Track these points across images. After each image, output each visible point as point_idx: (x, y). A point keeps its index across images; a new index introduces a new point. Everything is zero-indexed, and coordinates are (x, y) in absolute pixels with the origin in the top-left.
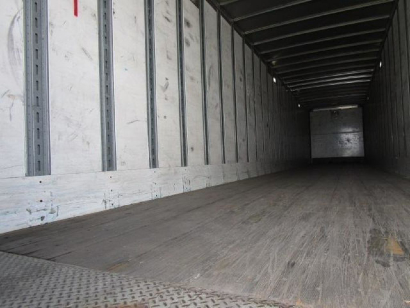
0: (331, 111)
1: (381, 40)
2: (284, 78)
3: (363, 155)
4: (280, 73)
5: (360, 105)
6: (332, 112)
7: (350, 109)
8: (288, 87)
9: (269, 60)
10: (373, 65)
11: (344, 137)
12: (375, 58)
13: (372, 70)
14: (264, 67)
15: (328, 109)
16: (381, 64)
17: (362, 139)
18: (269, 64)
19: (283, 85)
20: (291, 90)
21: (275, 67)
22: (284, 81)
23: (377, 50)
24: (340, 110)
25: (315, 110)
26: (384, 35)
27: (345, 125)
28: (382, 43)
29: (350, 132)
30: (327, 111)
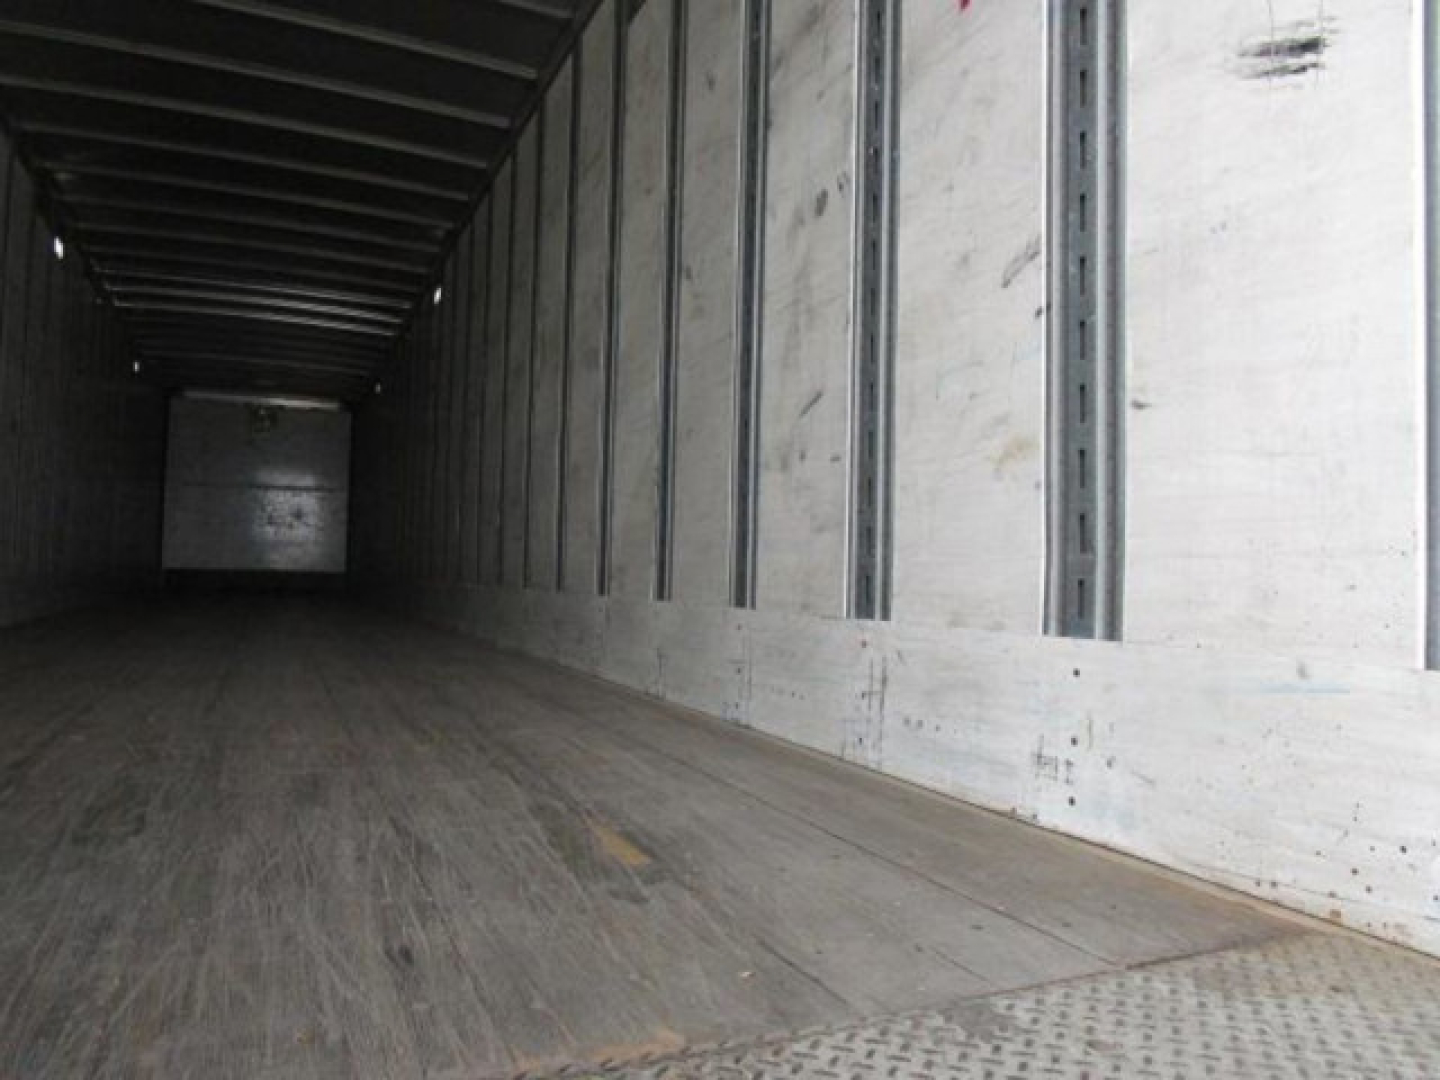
0: (247, 405)
1: (449, 225)
2: (95, 249)
3: (341, 568)
4: (82, 225)
5: (348, 406)
6: (253, 411)
7: (314, 410)
8: (108, 287)
9: (48, 165)
10: (414, 289)
11: (281, 502)
12: (422, 270)
13: (407, 306)
14: (24, 185)
15: (240, 399)
16: (438, 296)
17: (343, 516)
18: (44, 180)
19: (88, 273)
20: (117, 303)
21: (68, 198)
22: (92, 261)
23: (435, 249)
24: (281, 408)
25: (193, 394)
26: (463, 214)
27: (293, 462)
28: (452, 237)
29: (307, 489)
30: (233, 405)
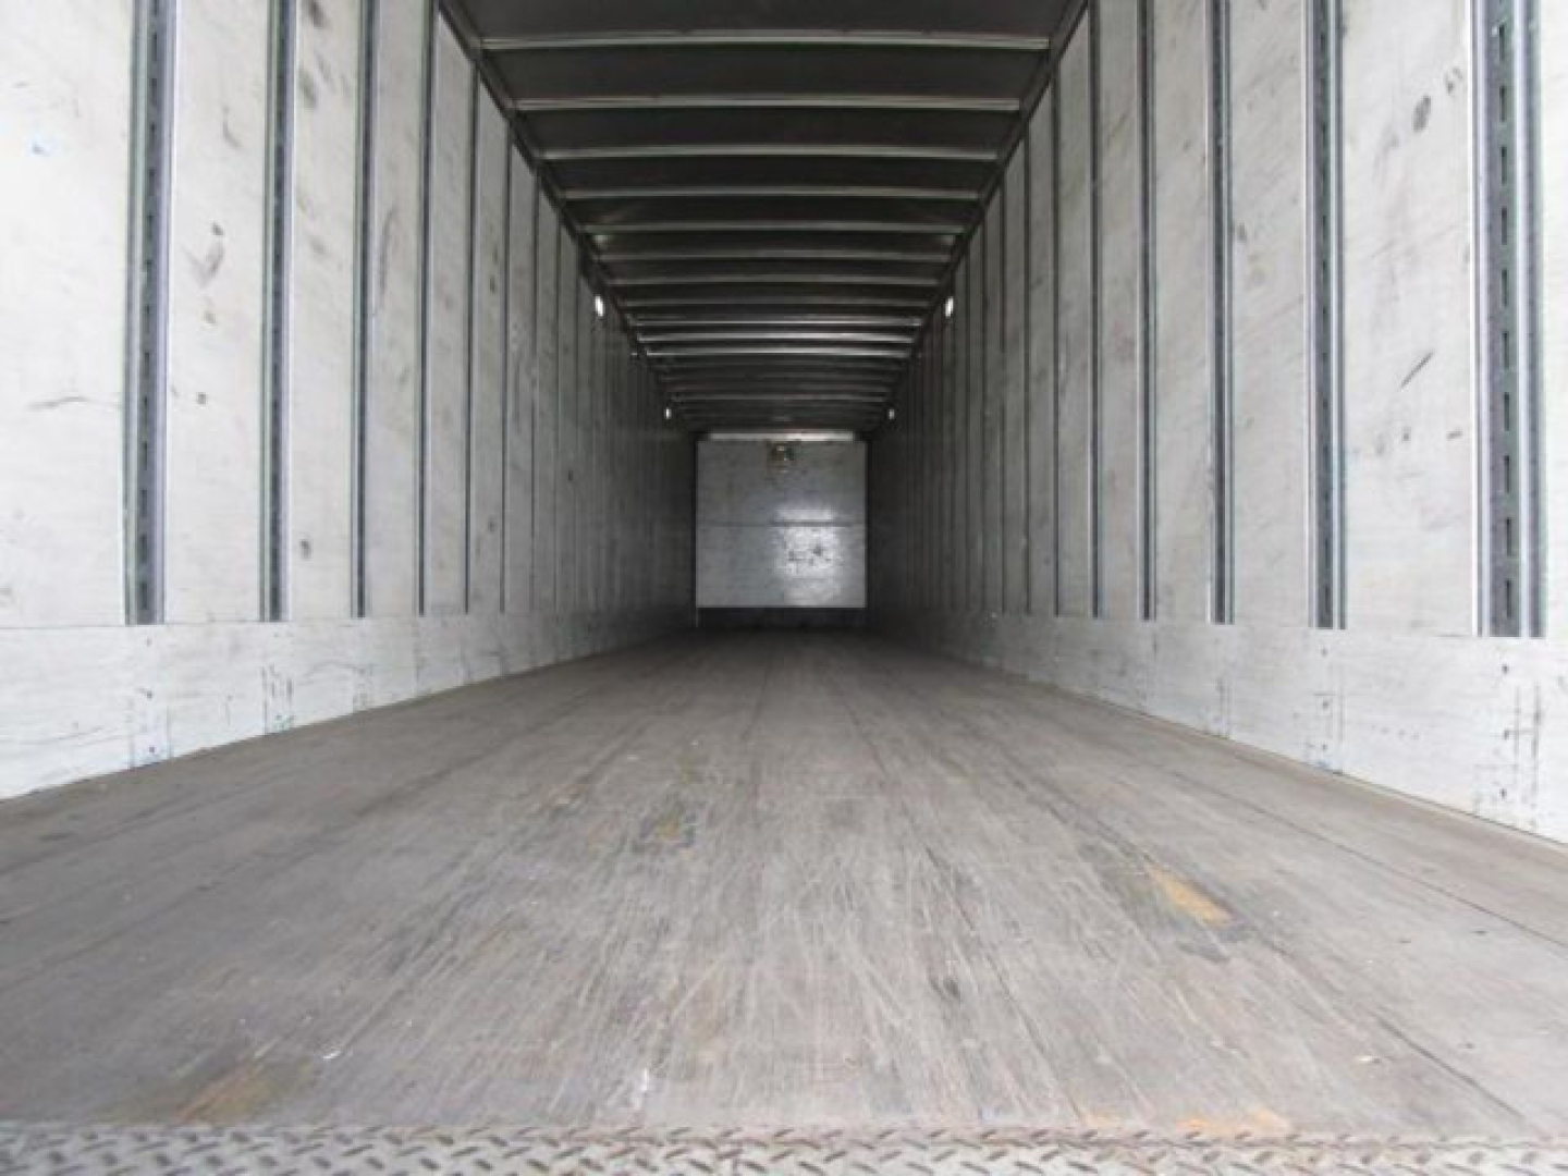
0: (768, 443)
1: (959, 229)
2: (630, 304)
3: (858, 600)
4: (619, 282)
5: (863, 435)
6: (773, 451)
7: (829, 443)
8: (641, 339)
9: (589, 228)
10: (924, 304)
11: (801, 538)
12: (932, 282)
13: (917, 323)
14: (570, 250)
15: (760, 437)
16: (949, 307)
17: (862, 549)
18: (585, 243)
19: (625, 328)
20: (649, 354)
21: (604, 258)
22: (628, 316)
23: (944, 258)
24: (798, 443)
25: (717, 436)
26: (972, 214)
27: (811, 495)
28: (962, 242)
29: (827, 524)
30: (754, 443)
